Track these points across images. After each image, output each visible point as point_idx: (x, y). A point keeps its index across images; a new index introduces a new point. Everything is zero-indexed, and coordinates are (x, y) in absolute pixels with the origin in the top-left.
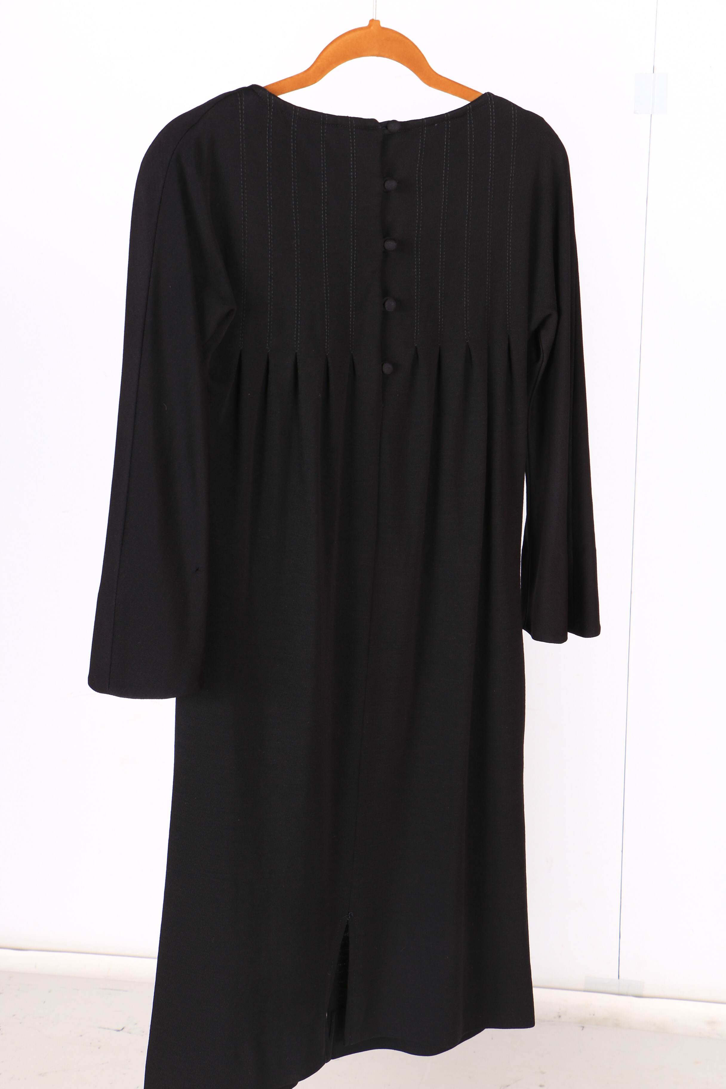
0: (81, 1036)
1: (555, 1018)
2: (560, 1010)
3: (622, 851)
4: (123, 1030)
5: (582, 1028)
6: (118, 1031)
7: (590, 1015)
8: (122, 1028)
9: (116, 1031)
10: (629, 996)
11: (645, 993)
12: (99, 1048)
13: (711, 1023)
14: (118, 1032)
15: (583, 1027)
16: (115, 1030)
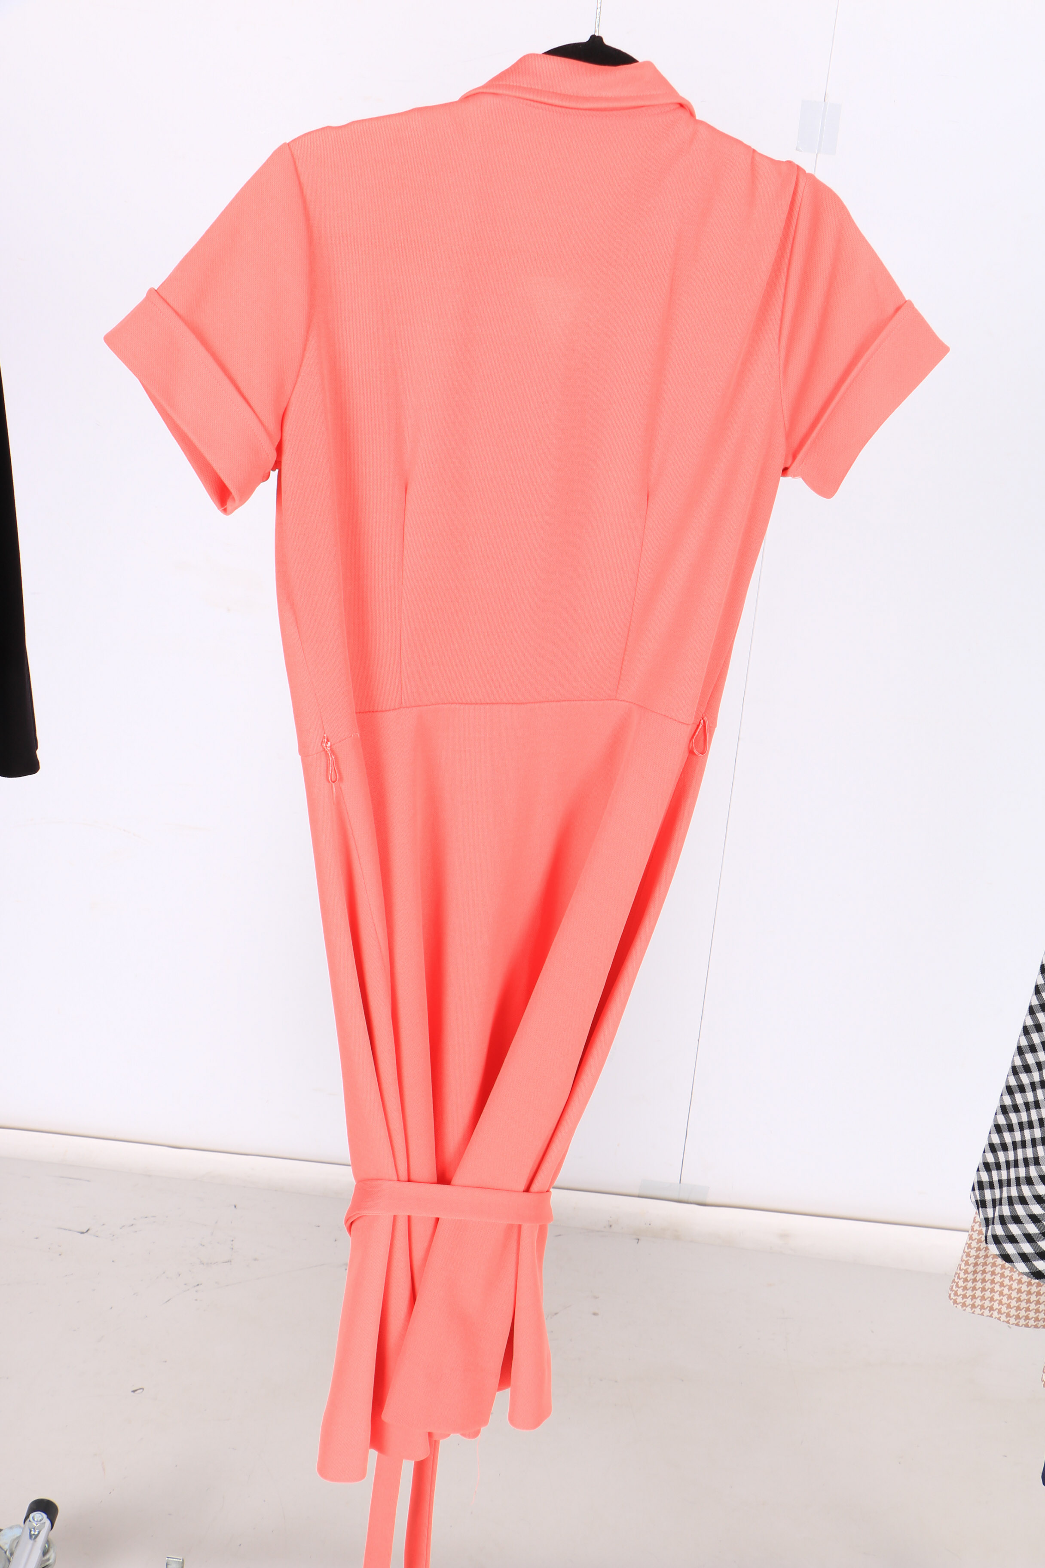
0: (37, 1238)
1: (605, 1227)
2: (611, 1217)
3: (698, 1040)
4: (89, 1232)
5: (637, 1241)
6: (82, 1233)
7: (646, 1224)
8: (87, 1229)
9: (79, 1234)
10: (691, 1203)
11: (709, 1200)
12: (60, 1255)
13: (784, 1236)
14: (82, 1235)
15: (638, 1239)
16: (79, 1232)
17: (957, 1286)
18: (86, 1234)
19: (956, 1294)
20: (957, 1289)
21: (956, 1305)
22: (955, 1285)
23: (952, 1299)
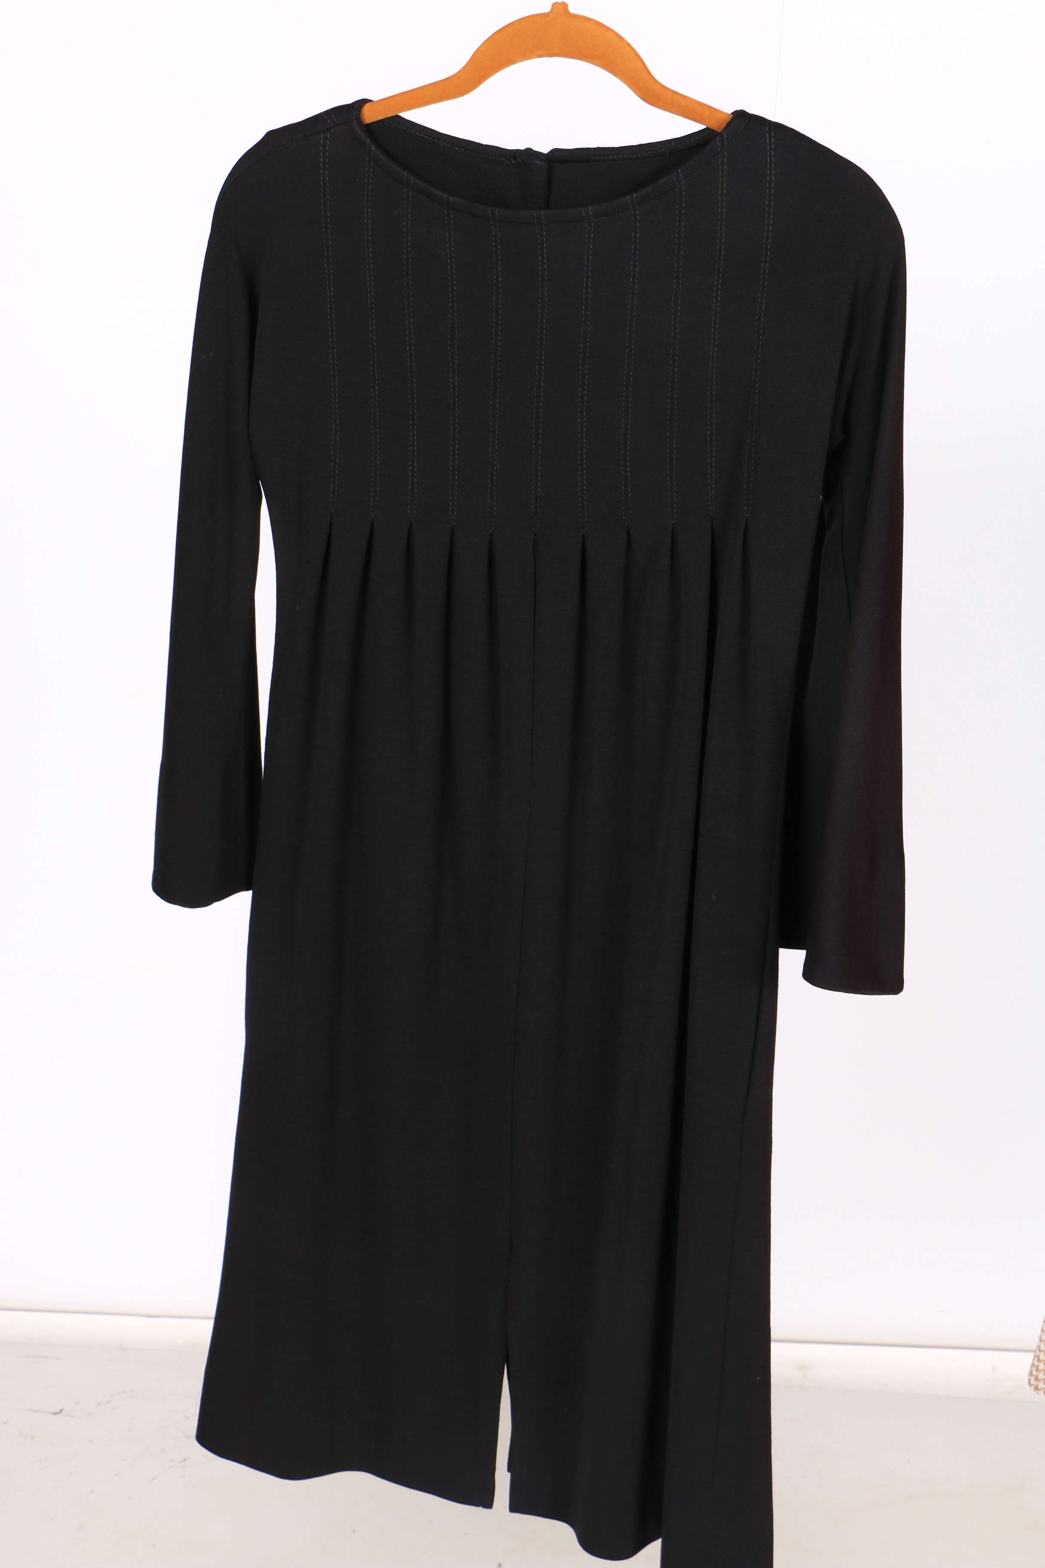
17: (1037, 1370)
18: (59, 1415)
19: (1037, 1379)
20: (1038, 1373)
21: (1037, 1391)
22: (1034, 1369)
23: (1033, 1385)
